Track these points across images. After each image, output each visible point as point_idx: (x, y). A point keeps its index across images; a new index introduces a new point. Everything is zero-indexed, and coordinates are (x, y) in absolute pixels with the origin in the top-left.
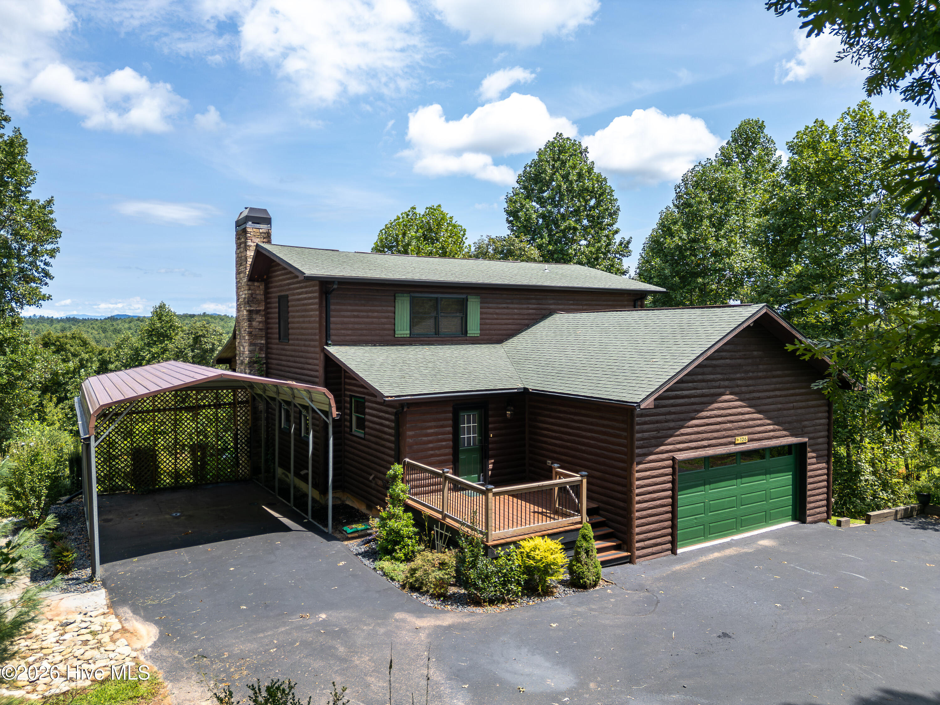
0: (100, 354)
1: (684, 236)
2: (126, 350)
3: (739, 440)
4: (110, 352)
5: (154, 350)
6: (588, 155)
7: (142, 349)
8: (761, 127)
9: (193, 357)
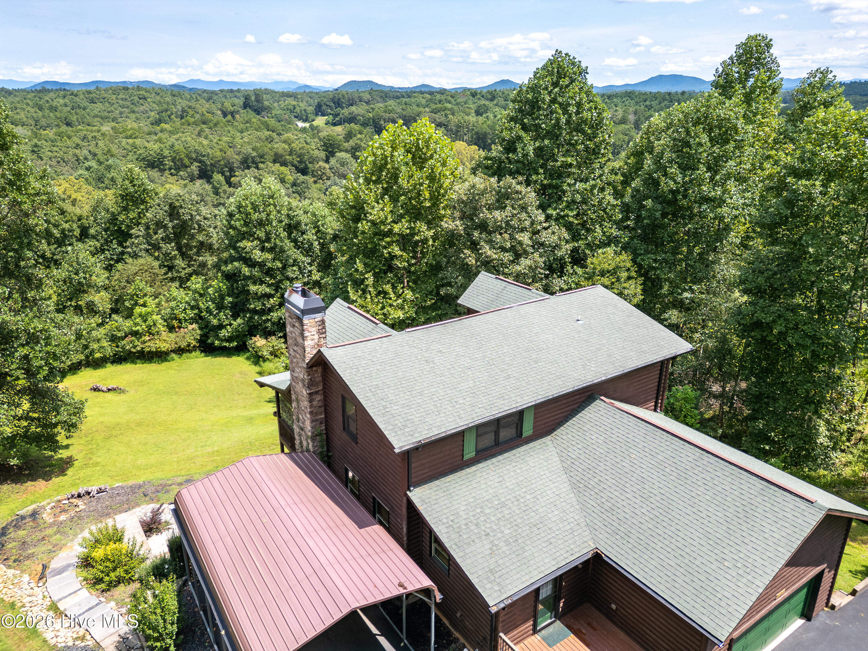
2: (102, 214)
3: (779, 595)
4: (88, 217)
9: (173, 227)
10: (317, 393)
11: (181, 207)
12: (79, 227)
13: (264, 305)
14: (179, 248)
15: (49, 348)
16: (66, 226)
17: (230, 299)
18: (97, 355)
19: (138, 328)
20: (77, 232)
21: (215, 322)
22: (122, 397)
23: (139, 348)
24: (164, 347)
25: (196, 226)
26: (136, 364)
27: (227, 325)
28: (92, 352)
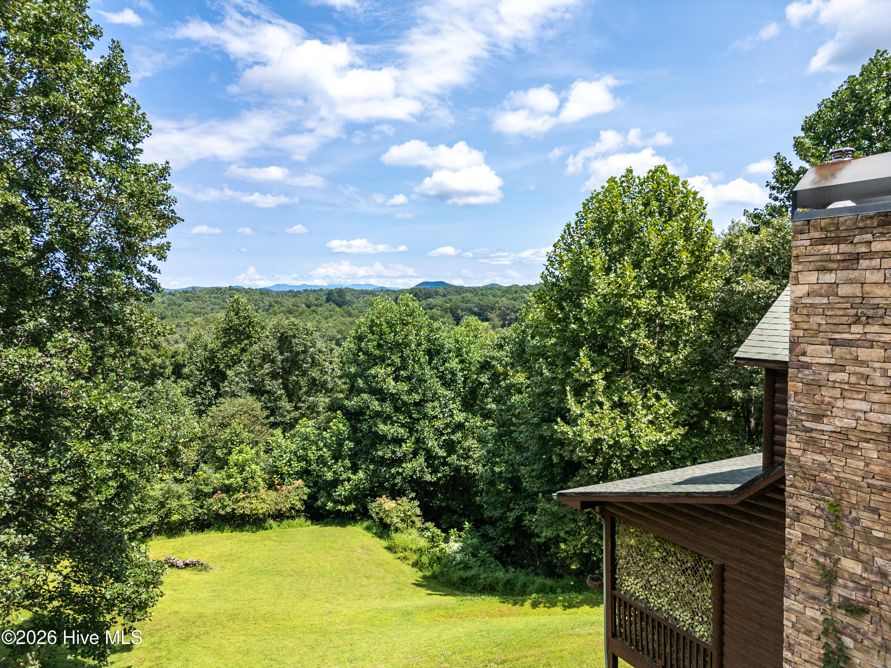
0: (173, 357)
2: (199, 351)
4: (184, 353)
5: (233, 351)
7: (219, 350)
9: (283, 362)
11: (294, 336)
12: (171, 364)
13: (394, 452)
14: (285, 387)
16: (159, 361)
17: (351, 445)
18: (175, 517)
19: (232, 480)
20: (169, 370)
21: (329, 476)
22: (204, 576)
23: (229, 510)
24: (262, 508)
25: (310, 360)
26: (222, 531)
27: (344, 480)
28: (169, 514)
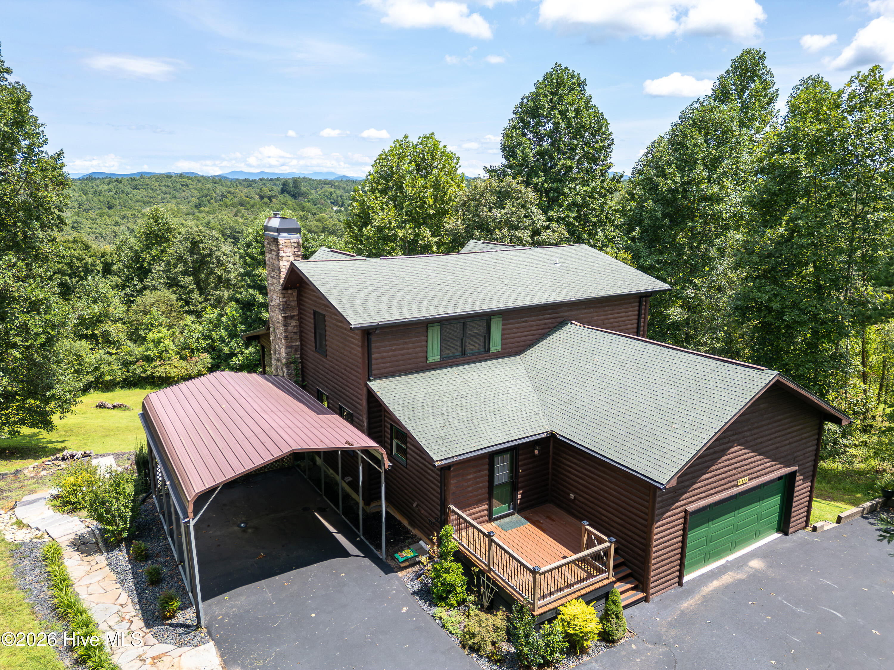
0: (103, 256)
1: (678, 179)
2: (126, 252)
3: (741, 481)
4: (111, 254)
5: (154, 252)
6: (586, 88)
7: (142, 251)
8: (762, 58)
9: (193, 262)
10: (292, 317)
11: (202, 242)
12: (102, 263)
14: (198, 283)
15: (48, 317)
16: (90, 260)
17: (243, 327)
18: (107, 378)
19: (149, 352)
20: (100, 267)
21: (226, 350)
22: (127, 413)
23: (148, 373)
24: (173, 372)
25: (215, 261)
26: (145, 389)
27: (238, 353)
28: (102, 374)
